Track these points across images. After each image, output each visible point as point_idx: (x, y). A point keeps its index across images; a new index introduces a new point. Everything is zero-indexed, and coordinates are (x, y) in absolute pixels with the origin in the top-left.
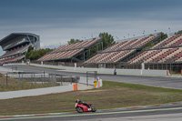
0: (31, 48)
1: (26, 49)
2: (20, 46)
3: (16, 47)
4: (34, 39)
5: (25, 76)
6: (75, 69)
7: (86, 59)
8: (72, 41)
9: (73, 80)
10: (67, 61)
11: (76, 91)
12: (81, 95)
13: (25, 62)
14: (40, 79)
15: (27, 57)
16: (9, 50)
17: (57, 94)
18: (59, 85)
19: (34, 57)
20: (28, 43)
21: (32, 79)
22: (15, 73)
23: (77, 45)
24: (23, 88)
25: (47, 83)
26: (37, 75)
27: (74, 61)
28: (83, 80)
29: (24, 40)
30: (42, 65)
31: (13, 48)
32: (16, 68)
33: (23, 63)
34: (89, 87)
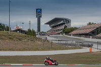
0: (66, 27)
1: (63, 27)
2: (60, 25)
3: (57, 26)
4: (68, 21)
5: (62, 42)
6: (90, 39)
7: (97, 34)
8: (90, 24)
9: (89, 46)
10: (86, 35)
11: (91, 52)
12: (94, 55)
13: (62, 34)
14: (70, 45)
15: (63, 32)
16: (53, 27)
17: (80, 53)
18: (81, 48)
19: (67, 31)
20: (64, 24)
21: (66, 44)
22: (56, 40)
23: (92, 26)
24: (60, 49)
25: (74, 46)
26: (69, 42)
27: (90, 35)
28: (95, 46)
29: (62, 22)
30: (72, 37)
31: (55, 26)
32: (57, 37)
33: (61, 35)
34: (99, 50)
